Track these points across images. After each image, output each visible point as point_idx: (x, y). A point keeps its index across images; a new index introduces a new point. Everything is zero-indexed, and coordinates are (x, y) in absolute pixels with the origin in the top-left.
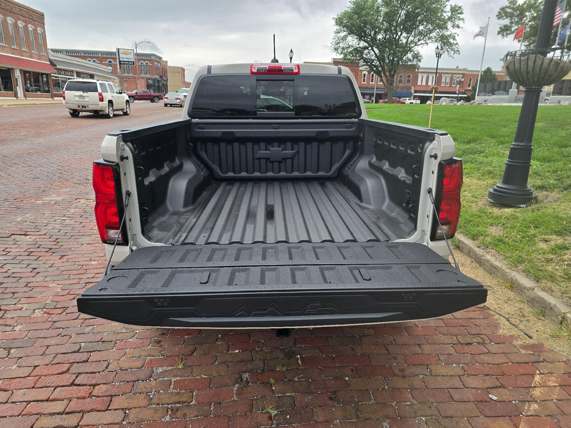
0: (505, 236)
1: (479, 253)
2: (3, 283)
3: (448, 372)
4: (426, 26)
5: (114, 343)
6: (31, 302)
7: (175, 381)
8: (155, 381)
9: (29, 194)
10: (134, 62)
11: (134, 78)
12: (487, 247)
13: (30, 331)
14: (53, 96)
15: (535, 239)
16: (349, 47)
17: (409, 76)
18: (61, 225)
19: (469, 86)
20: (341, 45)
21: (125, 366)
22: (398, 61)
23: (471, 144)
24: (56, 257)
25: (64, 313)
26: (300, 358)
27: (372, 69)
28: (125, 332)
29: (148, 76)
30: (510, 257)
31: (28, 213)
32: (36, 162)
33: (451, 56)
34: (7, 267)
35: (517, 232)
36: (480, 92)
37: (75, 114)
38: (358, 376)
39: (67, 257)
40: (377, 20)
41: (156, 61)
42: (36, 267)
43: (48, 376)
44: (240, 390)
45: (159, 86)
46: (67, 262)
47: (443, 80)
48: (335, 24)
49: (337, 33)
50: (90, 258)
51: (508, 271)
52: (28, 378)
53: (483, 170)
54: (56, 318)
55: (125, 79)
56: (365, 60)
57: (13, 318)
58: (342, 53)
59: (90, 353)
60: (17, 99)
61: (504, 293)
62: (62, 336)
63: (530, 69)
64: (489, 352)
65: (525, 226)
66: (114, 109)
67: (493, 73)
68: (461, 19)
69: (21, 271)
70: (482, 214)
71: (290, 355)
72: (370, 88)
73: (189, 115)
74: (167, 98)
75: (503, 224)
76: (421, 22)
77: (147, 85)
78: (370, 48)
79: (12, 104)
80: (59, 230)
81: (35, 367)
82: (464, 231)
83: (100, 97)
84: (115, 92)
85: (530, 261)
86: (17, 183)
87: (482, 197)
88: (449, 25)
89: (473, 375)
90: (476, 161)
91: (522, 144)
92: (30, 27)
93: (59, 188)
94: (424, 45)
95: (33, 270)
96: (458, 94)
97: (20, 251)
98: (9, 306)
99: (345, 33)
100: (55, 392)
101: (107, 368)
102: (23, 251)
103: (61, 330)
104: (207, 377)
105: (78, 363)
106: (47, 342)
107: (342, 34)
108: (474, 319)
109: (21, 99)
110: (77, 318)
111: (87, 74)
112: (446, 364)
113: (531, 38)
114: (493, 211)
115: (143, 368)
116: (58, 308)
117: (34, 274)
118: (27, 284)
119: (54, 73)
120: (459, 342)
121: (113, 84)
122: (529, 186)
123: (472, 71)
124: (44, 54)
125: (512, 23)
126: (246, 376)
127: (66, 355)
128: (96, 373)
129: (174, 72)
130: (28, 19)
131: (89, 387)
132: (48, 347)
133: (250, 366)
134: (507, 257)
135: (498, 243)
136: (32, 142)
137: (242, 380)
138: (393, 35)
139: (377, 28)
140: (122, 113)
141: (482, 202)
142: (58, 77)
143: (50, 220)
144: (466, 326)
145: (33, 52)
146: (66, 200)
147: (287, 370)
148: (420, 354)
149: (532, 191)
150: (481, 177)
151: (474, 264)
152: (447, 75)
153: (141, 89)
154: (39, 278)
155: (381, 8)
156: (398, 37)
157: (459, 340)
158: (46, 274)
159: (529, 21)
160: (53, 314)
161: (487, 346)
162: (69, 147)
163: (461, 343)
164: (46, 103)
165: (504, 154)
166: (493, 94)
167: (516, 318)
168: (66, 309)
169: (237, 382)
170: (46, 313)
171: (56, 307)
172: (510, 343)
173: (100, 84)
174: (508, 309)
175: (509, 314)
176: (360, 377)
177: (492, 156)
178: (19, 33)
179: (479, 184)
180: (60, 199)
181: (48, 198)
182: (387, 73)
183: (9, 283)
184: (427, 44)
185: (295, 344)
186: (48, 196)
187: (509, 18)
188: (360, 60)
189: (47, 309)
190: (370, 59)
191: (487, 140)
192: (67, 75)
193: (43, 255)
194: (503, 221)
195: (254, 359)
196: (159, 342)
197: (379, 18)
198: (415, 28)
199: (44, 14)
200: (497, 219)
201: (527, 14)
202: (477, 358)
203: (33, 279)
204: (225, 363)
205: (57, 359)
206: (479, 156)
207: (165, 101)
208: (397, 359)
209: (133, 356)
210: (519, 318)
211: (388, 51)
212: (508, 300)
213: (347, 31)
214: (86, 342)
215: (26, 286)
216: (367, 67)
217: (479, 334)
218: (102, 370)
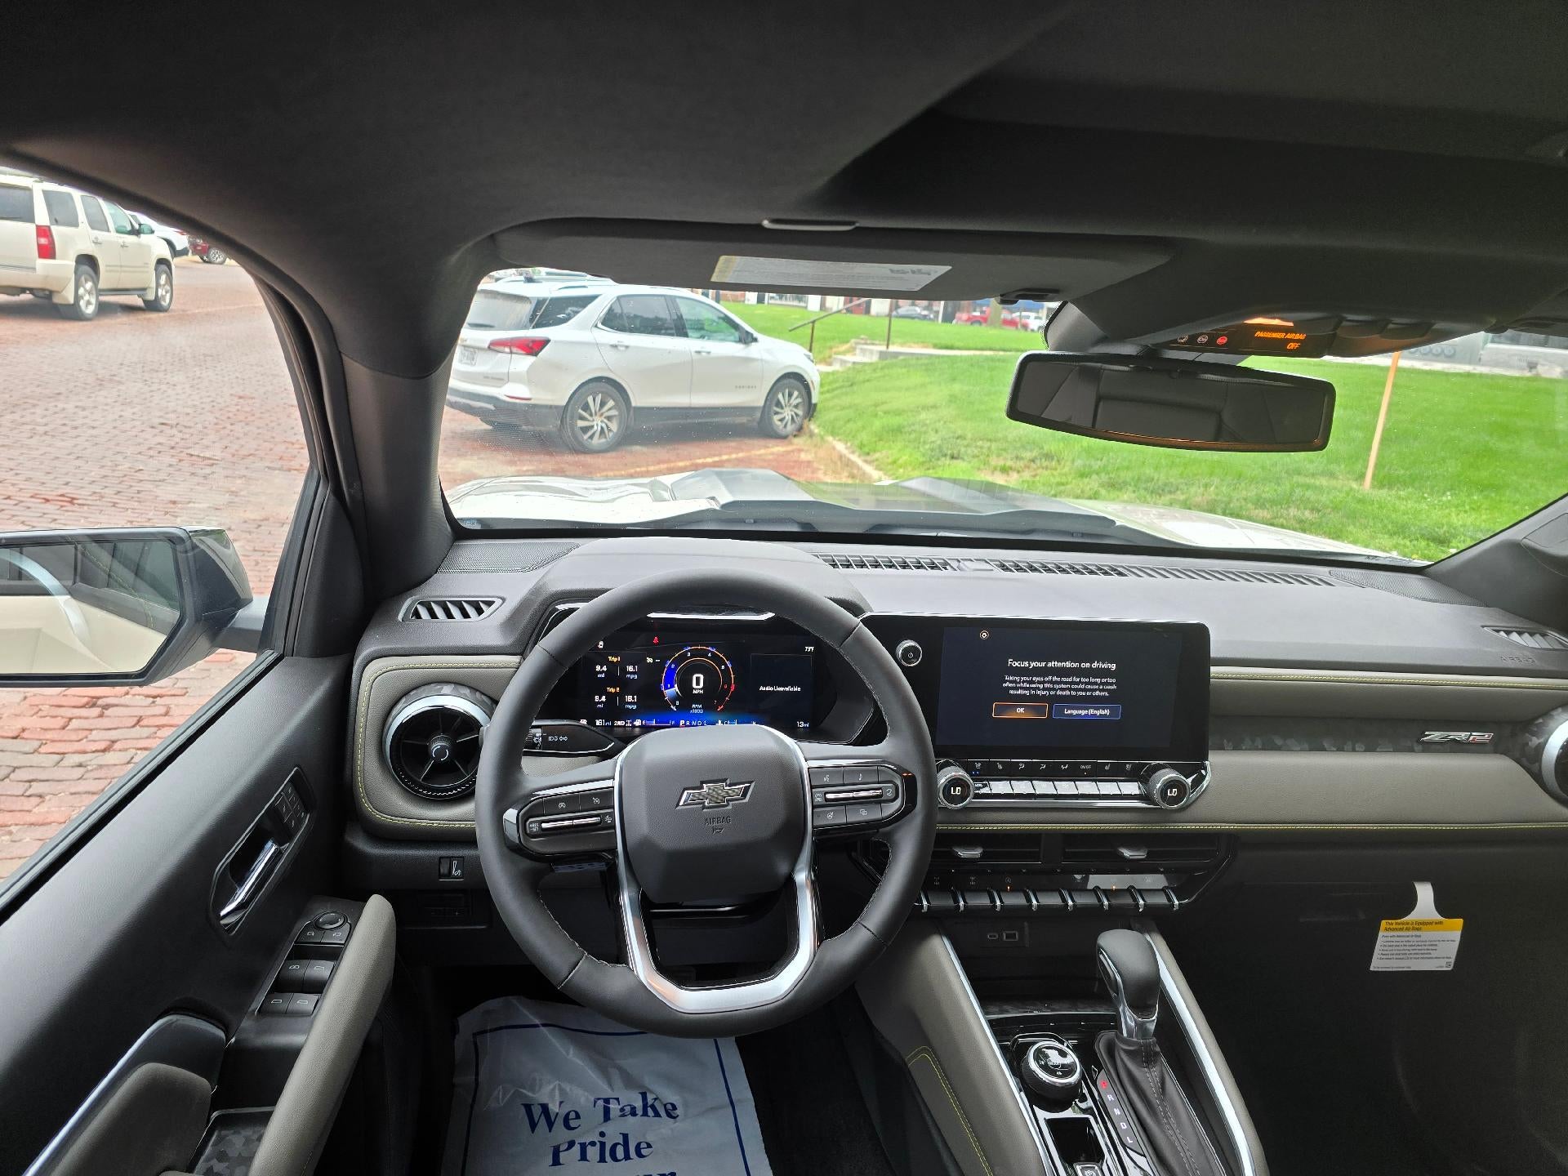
66: (101, 285)
83: (43, 241)
84: (112, 227)
140: (140, 302)
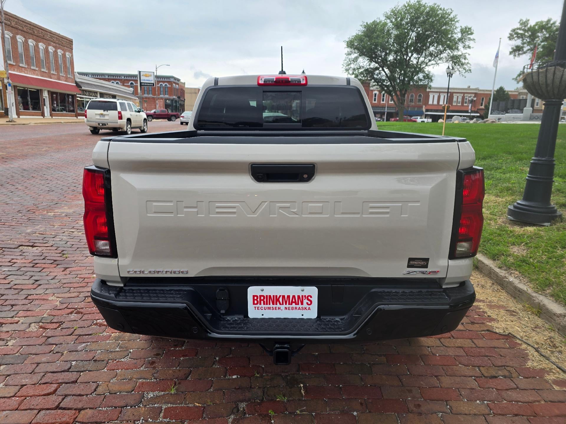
0: (529, 256)
1: (501, 274)
2: (4, 294)
3: (471, 410)
4: (437, 47)
5: (106, 363)
6: (28, 315)
7: (165, 408)
8: (145, 408)
9: (42, 206)
10: (153, 84)
11: (153, 98)
12: (510, 268)
13: (22, 346)
14: (77, 115)
15: (563, 260)
16: (360, 68)
17: (420, 96)
18: (69, 237)
19: (482, 105)
20: (352, 66)
21: (114, 389)
22: (409, 81)
23: (487, 160)
24: (59, 269)
25: (59, 329)
26: (303, 387)
27: (383, 89)
28: (118, 351)
29: (167, 96)
30: (536, 280)
31: (38, 225)
32: (52, 175)
33: (463, 75)
34: (10, 278)
35: (543, 252)
36: (493, 110)
37: (95, 131)
38: (367, 411)
39: (70, 269)
40: (388, 42)
41: (175, 83)
42: (38, 279)
43: (33, 397)
44: (236, 422)
45: (176, 106)
46: (69, 274)
47: (455, 99)
48: (346, 46)
49: (348, 54)
50: (92, 271)
51: (534, 294)
52: (13, 398)
53: (501, 186)
54: (50, 333)
55: (145, 100)
56: (376, 80)
57: (8, 332)
58: (353, 74)
59: (80, 373)
60: (44, 117)
61: (531, 319)
62: (54, 353)
63: (549, 81)
64: (518, 388)
65: (551, 246)
67: (506, 92)
68: (471, 40)
69: (23, 283)
70: (502, 232)
71: (293, 383)
72: (381, 107)
73: (195, 126)
74: (183, 117)
75: (526, 244)
76: (431, 44)
77: (166, 105)
78: (381, 69)
79: (38, 122)
80: (66, 242)
81: (22, 386)
82: (484, 250)
83: (119, 115)
84: (134, 111)
85: (558, 285)
86: (32, 195)
87: (502, 214)
88: (460, 46)
89: (500, 415)
90: (493, 178)
91: (543, 159)
92: (60, 52)
93: (71, 200)
94: (435, 65)
95: (35, 282)
96: (471, 113)
97: (25, 262)
98: (6, 319)
99: (356, 55)
100: (38, 416)
101: (95, 390)
102: (28, 262)
103: (54, 346)
104: (200, 405)
105: (66, 383)
106: (37, 359)
107: (353, 56)
108: (499, 348)
109: (48, 117)
110: (71, 334)
111: (110, 95)
112: (469, 400)
113: (544, 57)
114: (515, 229)
115: (133, 392)
116: (53, 323)
117: (35, 286)
118: (27, 297)
119: (79, 94)
120: (483, 374)
121: (133, 103)
122: (552, 204)
123: (484, 91)
124: (71, 77)
125: (523, 44)
126: (243, 406)
127: (55, 374)
128: (83, 395)
129: (191, 93)
130: (58, 45)
131: (73, 412)
132: (38, 364)
133: (248, 395)
134: (533, 279)
135: (522, 264)
136: (52, 157)
137: (238, 410)
138: (404, 56)
139: (387, 50)
141: (501, 220)
142: (83, 98)
143: (59, 232)
144: (490, 356)
145: (61, 74)
146: (77, 213)
147: (288, 401)
148: (439, 387)
149: (556, 208)
150: (499, 194)
151: (496, 287)
152: (458, 95)
153: (159, 108)
154: (40, 291)
155: (391, 31)
156: (408, 58)
157: (483, 372)
158: (47, 286)
159: (542, 42)
160: (48, 329)
161: (514, 381)
162: (86, 162)
163: (484, 376)
164: (70, 122)
165: (522, 170)
166: (507, 113)
167: (546, 349)
168: (62, 324)
169: (232, 413)
170: (41, 327)
171: (52, 321)
172: (542, 377)
173: (120, 103)
174: (537, 338)
175: (538, 344)
176: (370, 412)
177: (510, 173)
178: (49, 57)
179: (498, 200)
180: (71, 211)
181: (59, 211)
182: (398, 93)
183: (10, 295)
184: (438, 64)
185: (298, 371)
186: (60, 208)
187: (521, 39)
188: (371, 80)
189: (43, 323)
190: (381, 79)
191: (503, 157)
192: (91, 96)
193: (47, 267)
194: (525, 239)
195: (252, 387)
196: (153, 363)
197: (390, 40)
198: (425, 50)
199: (72, 40)
200: (519, 237)
201: (539, 34)
202: (504, 394)
203: (33, 292)
204: (221, 390)
205: (45, 378)
206: (496, 173)
207: (181, 120)
208: (412, 393)
209: (124, 378)
210: (549, 349)
211: (399, 71)
212: (536, 328)
213: (358, 52)
214: (77, 361)
215: (26, 298)
216: (378, 87)
217: (504, 366)
218: (90, 393)
